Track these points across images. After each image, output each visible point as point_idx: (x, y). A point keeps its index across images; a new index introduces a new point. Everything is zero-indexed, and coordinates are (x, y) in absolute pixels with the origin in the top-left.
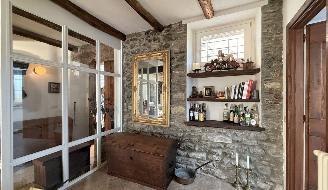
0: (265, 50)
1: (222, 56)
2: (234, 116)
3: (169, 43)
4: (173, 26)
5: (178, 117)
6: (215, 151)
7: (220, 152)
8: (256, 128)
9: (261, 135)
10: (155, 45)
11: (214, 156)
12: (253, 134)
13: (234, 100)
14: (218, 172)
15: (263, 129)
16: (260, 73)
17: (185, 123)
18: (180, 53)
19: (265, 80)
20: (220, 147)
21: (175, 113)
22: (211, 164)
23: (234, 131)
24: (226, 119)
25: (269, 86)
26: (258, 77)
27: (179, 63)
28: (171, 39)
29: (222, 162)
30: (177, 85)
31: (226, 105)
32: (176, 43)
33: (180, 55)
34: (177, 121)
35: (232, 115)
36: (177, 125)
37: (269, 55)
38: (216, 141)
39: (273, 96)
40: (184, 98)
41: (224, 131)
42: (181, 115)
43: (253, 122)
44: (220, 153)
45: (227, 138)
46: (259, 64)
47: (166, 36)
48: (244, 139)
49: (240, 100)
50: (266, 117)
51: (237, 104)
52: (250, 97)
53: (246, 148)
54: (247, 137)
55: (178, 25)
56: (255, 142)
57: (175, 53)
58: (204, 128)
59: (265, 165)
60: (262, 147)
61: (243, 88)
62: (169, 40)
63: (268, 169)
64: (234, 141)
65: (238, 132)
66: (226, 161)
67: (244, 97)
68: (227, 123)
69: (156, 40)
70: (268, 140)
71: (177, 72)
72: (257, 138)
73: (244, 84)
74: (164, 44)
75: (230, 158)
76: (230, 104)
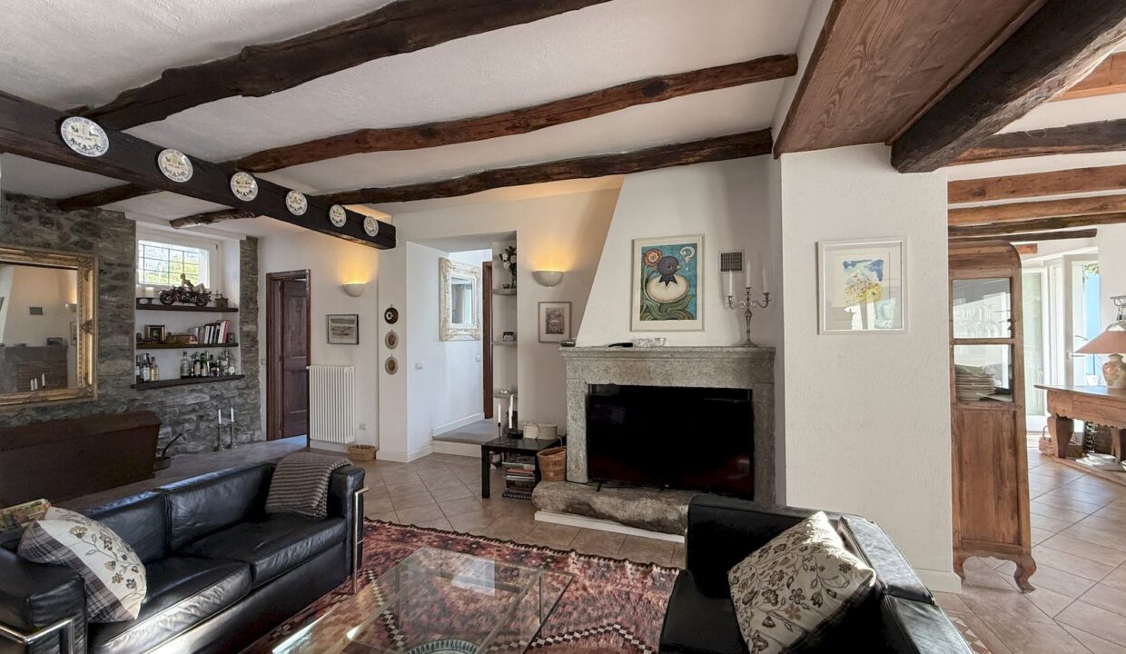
0: (243, 288)
1: (189, 283)
2: (202, 367)
3: (90, 239)
4: (103, 213)
5: (115, 380)
6: (187, 417)
7: (194, 417)
8: (235, 377)
9: (241, 384)
10: (52, 236)
11: (187, 425)
12: (233, 384)
13: (209, 345)
14: (191, 446)
15: (243, 376)
16: (238, 313)
17: (132, 387)
18: (119, 265)
19: (243, 322)
20: (194, 410)
21: (108, 372)
22: (181, 438)
23: (212, 384)
24: (187, 375)
25: (246, 328)
26: (237, 316)
27: (115, 283)
28: (96, 234)
29: (197, 428)
30: (112, 321)
31: (185, 353)
32: (111, 247)
33: (118, 270)
34: (113, 387)
35: (198, 365)
36: (114, 394)
37: (247, 294)
38: (189, 403)
39: (249, 339)
40: (127, 344)
41: (200, 387)
42: (122, 375)
43: (232, 371)
44: (195, 418)
45: (204, 396)
46: (236, 301)
47: (82, 225)
48: (224, 392)
49: (215, 345)
50: (244, 362)
51: (201, 351)
52: (227, 341)
53: (226, 401)
54: (227, 389)
55: (116, 215)
56: (236, 391)
57: (106, 264)
58: (168, 389)
59: (245, 415)
60: (241, 395)
61: (219, 330)
62: (93, 236)
63: (248, 417)
64: (212, 398)
65: (216, 385)
66: (203, 425)
67: (220, 341)
68: (188, 379)
69: (52, 224)
70: (247, 387)
71: (114, 299)
72: (237, 388)
73: (219, 324)
74: (74, 238)
75: (208, 420)
76: (191, 352)
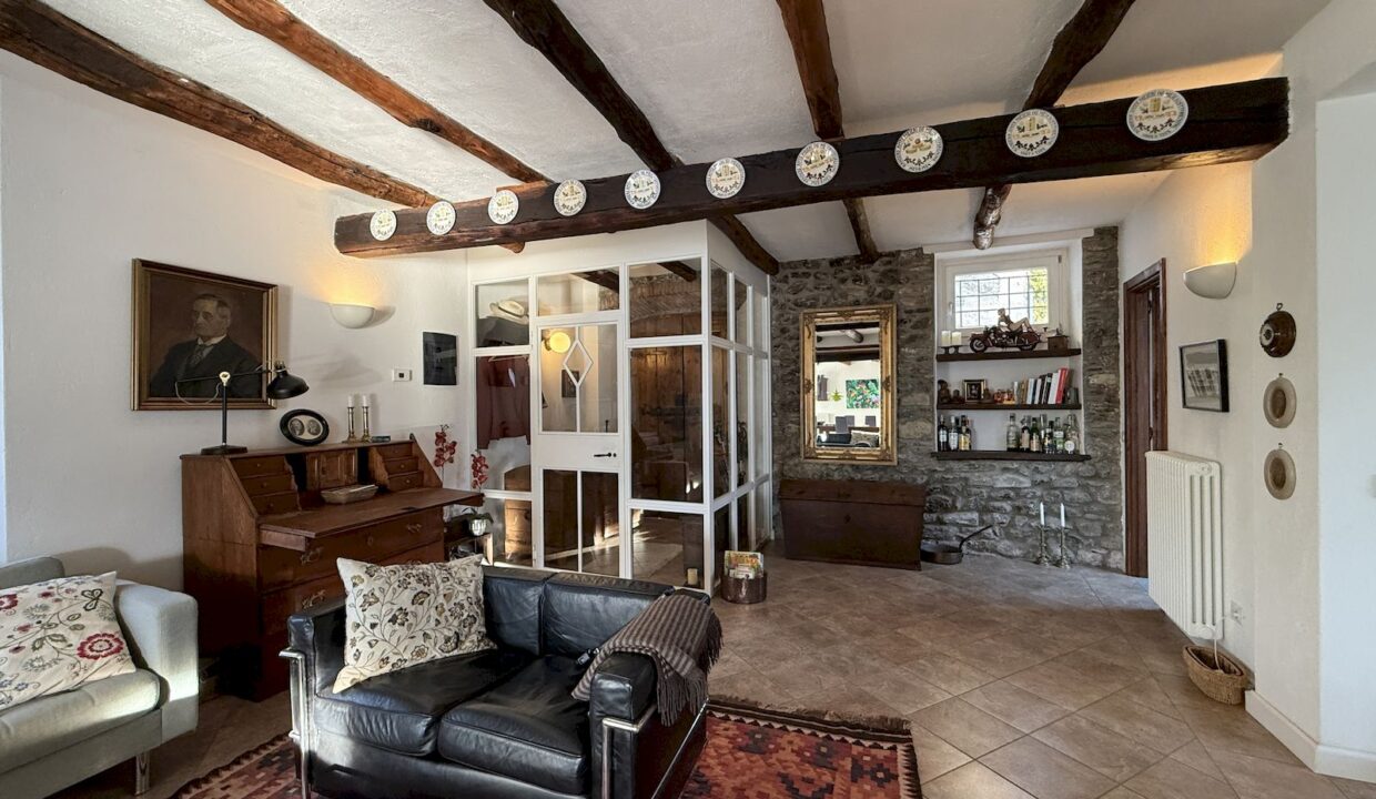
0: (1088, 315)
1: (1007, 320)
2: (1031, 438)
3: (891, 288)
4: (902, 255)
5: (915, 444)
6: (997, 504)
7: (1007, 506)
8: (1076, 457)
9: (1082, 468)
10: (860, 292)
11: (997, 515)
12: (1069, 467)
13: (1032, 407)
14: (1003, 545)
15: (1087, 458)
16: (1081, 356)
17: (933, 455)
18: (919, 311)
19: (1090, 370)
20: (1006, 497)
21: (908, 435)
22: (990, 530)
23: (1034, 465)
24: (1013, 446)
25: (1095, 380)
26: (1079, 362)
27: (914, 332)
28: (896, 281)
29: (1012, 524)
30: (912, 377)
31: (1013, 417)
32: (909, 291)
33: (918, 316)
34: (913, 452)
35: (1026, 435)
36: (915, 460)
37: (1096, 325)
38: (999, 485)
39: (1103, 397)
40: (928, 404)
41: (1016, 465)
42: (922, 439)
43: (1070, 447)
44: (1008, 508)
45: (1022, 479)
46: (1078, 337)
47: (884, 274)
48: (1054, 478)
49: (1044, 406)
50: (1091, 435)
51: (1036, 414)
52: (1064, 399)
53: (1057, 492)
54: (1059, 475)
55: (914, 253)
56: (1074, 480)
57: (906, 312)
58: (973, 462)
59: (1092, 520)
60: (1084, 487)
61: (1049, 384)
62: (892, 283)
63: (1097, 526)
64: (1035, 484)
65: (1042, 467)
66: (1020, 521)
67: (1052, 400)
68: (1016, 452)
69: (861, 280)
70: (1096, 476)
71: (913, 351)
72: (1077, 474)
73: (1050, 376)
74: (879, 290)
75: (1027, 515)
76: (1021, 415)
